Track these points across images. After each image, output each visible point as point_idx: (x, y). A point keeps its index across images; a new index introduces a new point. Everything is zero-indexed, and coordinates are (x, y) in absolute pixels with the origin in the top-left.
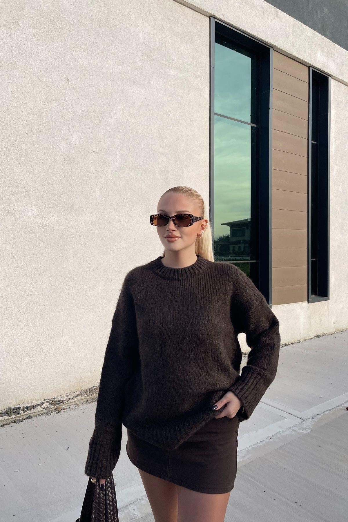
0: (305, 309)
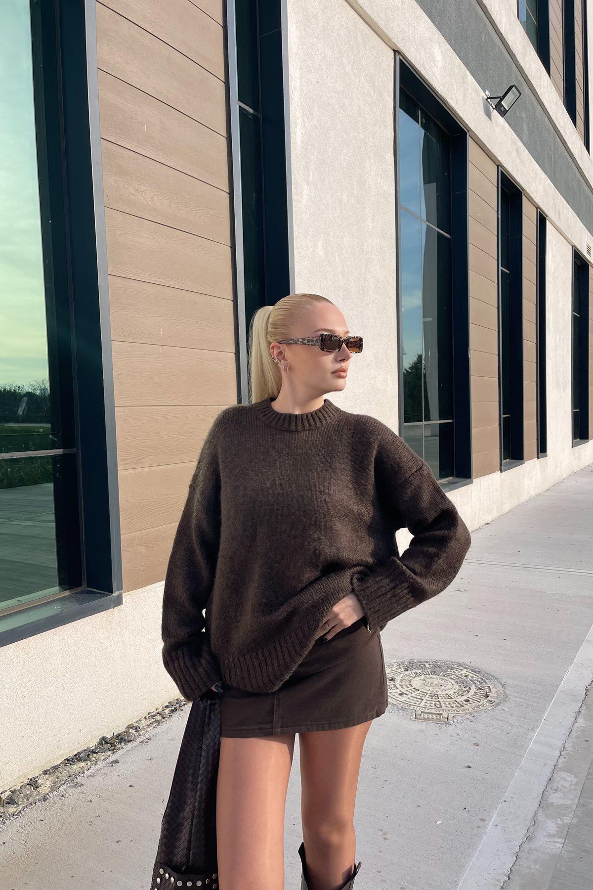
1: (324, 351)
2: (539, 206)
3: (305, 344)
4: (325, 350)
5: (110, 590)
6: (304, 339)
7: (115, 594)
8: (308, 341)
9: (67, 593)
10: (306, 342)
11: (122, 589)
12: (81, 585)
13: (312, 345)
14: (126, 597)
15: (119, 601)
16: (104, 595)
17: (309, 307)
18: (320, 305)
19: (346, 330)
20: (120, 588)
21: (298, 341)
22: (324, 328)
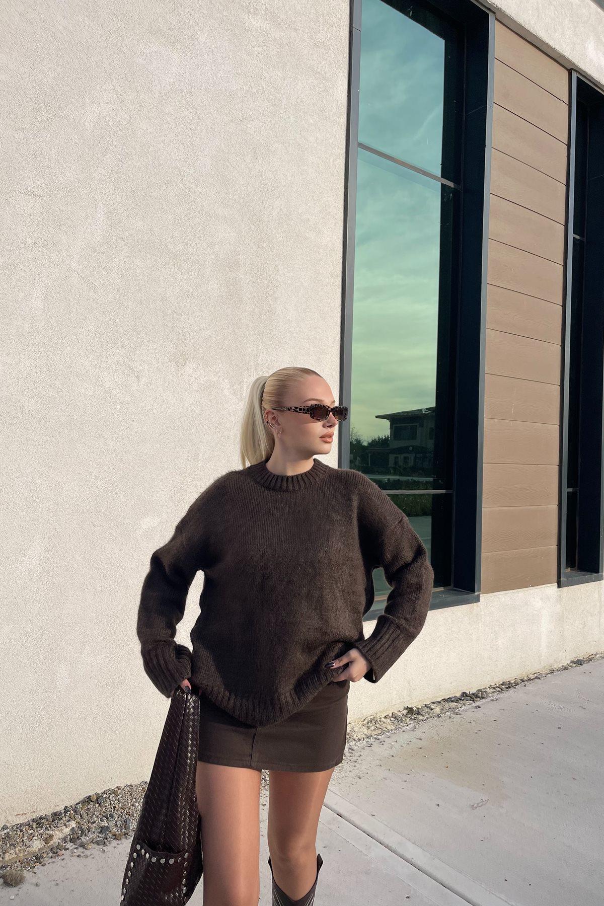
0: (551, 600)
1: (313, 418)
3: (297, 411)
4: (315, 418)
5: (473, 591)
6: (296, 408)
7: (476, 594)
8: (300, 409)
9: (442, 589)
10: (298, 410)
11: (480, 591)
12: (450, 585)
13: (303, 413)
14: (483, 597)
15: (477, 600)
16: (469, 594)
17: (302, 380)
18: (311, 377)
19: (332, 400)
20: (479, 590)
21: (291, 409)
22: (314, 398)
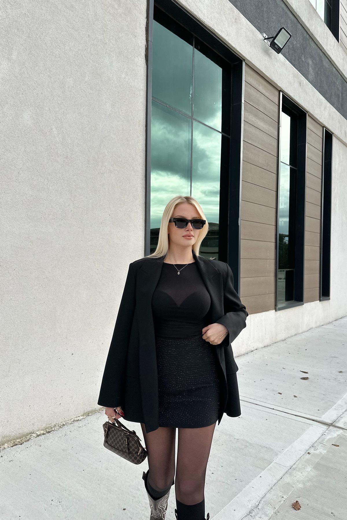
2: (324, 125)
